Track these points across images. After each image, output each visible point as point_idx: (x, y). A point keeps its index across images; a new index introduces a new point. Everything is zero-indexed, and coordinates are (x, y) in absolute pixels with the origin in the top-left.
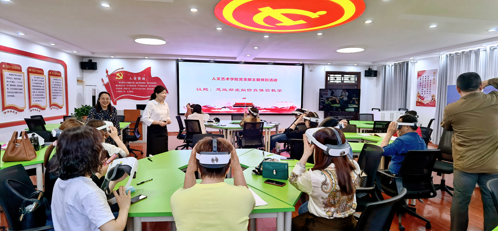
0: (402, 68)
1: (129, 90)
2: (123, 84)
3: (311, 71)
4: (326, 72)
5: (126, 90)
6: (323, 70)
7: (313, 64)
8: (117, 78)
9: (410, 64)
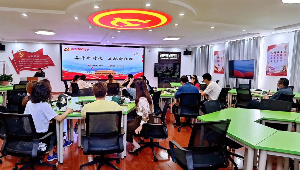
0: (206, 49)
1: (28, 64)
2: (24, 60)
3: (149, 51)
4: (159, 52)
5: (26, 64)
6: (157, 50)
7: (150, 47)
8: (19, 56)
9: (210, 47)
